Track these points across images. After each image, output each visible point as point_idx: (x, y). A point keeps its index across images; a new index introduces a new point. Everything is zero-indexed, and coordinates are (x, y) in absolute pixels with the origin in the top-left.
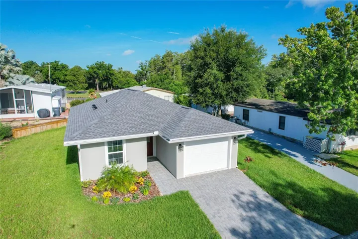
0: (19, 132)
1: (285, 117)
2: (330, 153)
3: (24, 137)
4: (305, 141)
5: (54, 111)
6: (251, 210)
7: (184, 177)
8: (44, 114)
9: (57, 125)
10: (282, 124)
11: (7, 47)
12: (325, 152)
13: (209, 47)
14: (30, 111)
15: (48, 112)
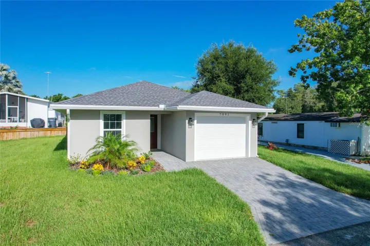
0: (5, 133)
1: (303, 124)
2: (361, 156)
3: (11, 140)
4: (329, 147)
5: (49, 122)
6: (282, 187)
7: (195, 160)
8: (38, 124)
9: (51, 133)
10: (300, 132)
11: (9, 68)
12: (354, 155)
13: (217, 60)
14: (23, 120)
15: (42, 122)
